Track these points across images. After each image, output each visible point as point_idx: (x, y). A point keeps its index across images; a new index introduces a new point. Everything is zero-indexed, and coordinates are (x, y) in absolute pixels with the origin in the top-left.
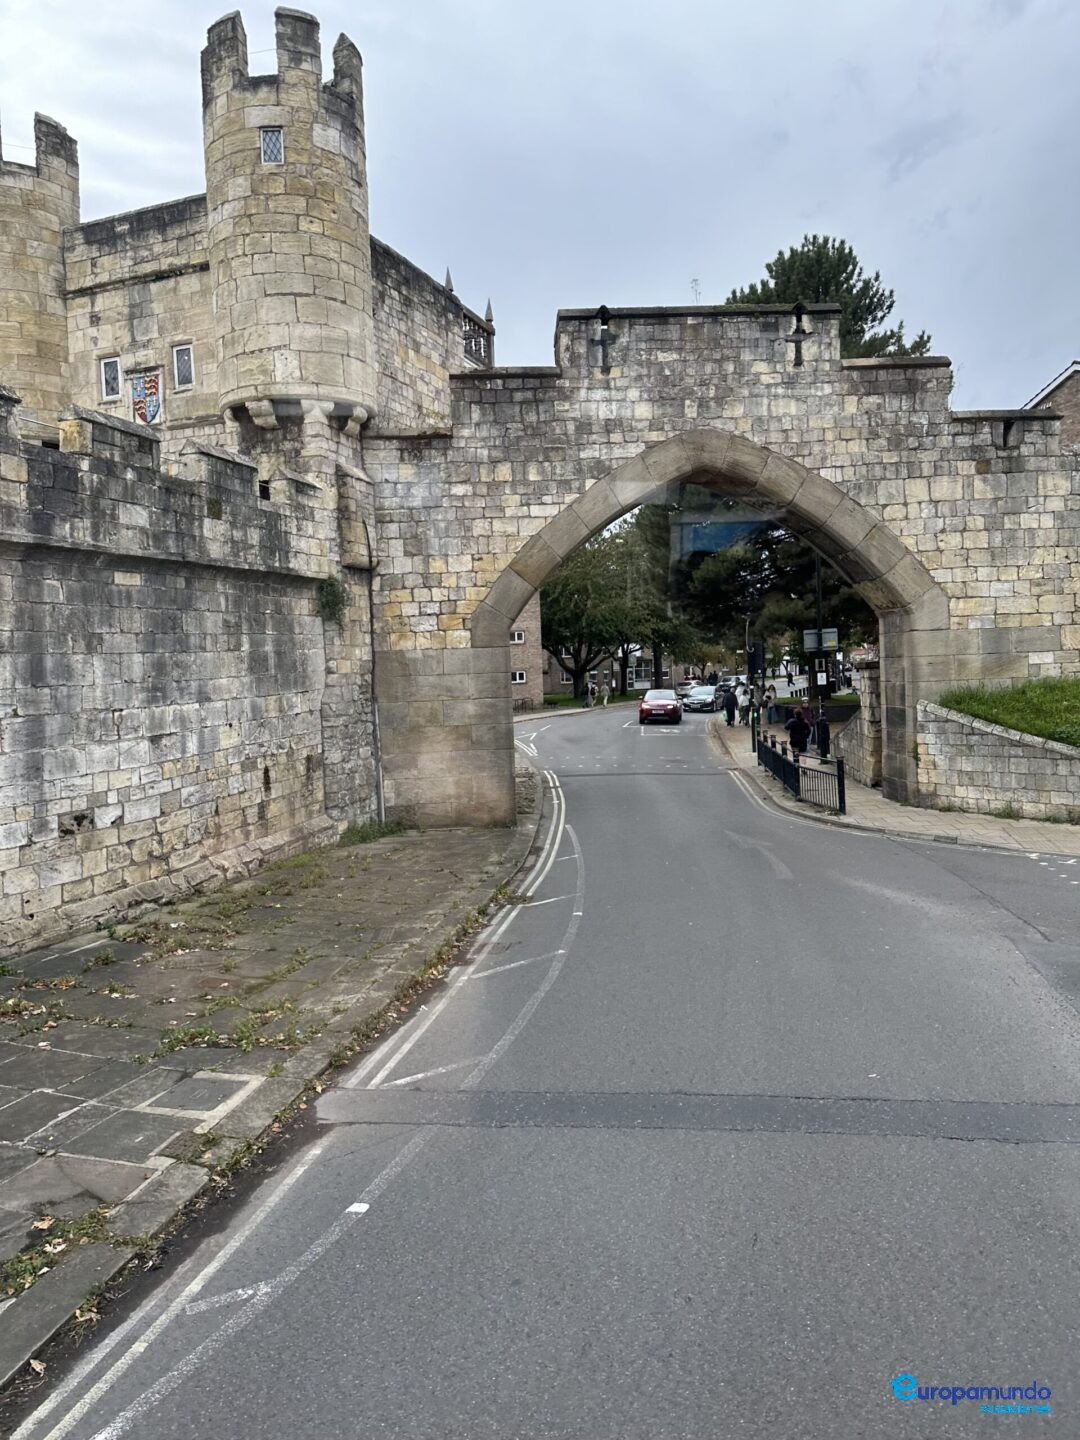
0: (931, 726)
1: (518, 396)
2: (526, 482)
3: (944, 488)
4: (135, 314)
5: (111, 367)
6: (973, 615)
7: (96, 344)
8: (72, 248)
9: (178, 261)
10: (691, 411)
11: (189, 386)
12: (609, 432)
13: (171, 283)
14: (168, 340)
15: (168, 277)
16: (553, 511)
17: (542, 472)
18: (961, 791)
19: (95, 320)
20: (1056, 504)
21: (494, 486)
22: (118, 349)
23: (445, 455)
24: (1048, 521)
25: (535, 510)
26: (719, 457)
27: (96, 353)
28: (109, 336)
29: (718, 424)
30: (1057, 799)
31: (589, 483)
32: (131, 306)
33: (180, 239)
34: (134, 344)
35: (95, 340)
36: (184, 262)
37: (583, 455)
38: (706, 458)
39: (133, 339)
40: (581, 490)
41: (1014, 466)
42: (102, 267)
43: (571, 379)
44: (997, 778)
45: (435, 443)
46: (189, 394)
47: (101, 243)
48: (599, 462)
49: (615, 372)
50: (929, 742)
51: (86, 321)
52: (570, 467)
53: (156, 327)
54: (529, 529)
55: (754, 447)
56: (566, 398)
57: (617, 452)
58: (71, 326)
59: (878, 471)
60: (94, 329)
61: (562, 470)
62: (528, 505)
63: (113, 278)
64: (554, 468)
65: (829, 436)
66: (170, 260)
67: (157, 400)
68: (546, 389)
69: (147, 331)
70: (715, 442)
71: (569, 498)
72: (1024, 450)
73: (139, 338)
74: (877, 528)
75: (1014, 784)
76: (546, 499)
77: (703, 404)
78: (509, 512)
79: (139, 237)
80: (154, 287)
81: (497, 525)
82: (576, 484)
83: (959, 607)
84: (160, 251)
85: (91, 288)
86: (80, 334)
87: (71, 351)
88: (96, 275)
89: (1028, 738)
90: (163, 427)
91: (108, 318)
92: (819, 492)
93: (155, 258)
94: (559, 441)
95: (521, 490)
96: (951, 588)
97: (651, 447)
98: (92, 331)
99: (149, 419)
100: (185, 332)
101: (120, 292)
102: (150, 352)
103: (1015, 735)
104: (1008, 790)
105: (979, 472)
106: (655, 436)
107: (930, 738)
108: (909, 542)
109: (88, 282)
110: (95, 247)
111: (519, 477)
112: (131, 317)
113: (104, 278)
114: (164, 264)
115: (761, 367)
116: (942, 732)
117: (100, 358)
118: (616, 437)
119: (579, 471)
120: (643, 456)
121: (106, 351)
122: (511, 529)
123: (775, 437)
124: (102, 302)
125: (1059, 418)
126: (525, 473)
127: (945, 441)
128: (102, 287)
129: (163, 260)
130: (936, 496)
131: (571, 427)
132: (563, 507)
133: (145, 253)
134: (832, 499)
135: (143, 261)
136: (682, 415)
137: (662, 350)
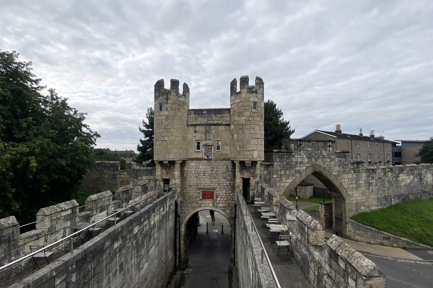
0: (350, 223)
1: (286, 156)
2: (286, 174)
3: (350, 176)
4: (207, 132)
5: (199, 143)
6: (353, 200)
7: (195, 138)
8: (190, 114)
9: (219, 122)
10: (313, 160)
11: (219, 151)
12: (300, 164)
13: (217, 127)
14: (215, 139)
15: (217, 125)
16: (291, 181)
17: (289, 172)
18: (357, 237)
19: (195, 132)
20: (364, 179)
21: (281, 175)
22: (201, 140)
23: (272, 168)
24: (363, 182)
25: (288, 181)
26: (318, 170)
27: (195, 140)
28: (198, 136)
29: (317, 163)
30: (378, 241)
31: (297, 174)
32: (206, 130)
33: (220, 117)
34: (206, 139)
35: (195, 137)
36: (221, 123)
37: (296, 169)
38: (316, 170)
39: (206, 138)
40: (296, 176)
41: (359, 172)
42: (198, 120)
43: (295, 153)
44: (365, 235)
45: (271, 166)
46: (220, 152)
47: (198, 114)
48: (299, 170)
49: (301, 152)
50: (349, 226)
51: (193, 132)
52: (294, 171)
53: (212, 136)
54: (287, 185)
55: (323, 168)
56: (293, 157)
57: (302, 168)
58: (189, 132)
59: (341, 173)
60: (195, 134)
61: (293, 172)
62: (287, 179)
63: (201, 123)
64: (291, 171)
65: (334, 166)
66: (217, 121)
67: (211, 153)
68: (290, 155)
69: (210, 136)
70: (317, 166)
71: (294, 178)
72: (360, 169)
73: (207, 138)
74: (341, 184)
75: (369, 237)
76: (290, 178)
77: (315, 159)
78: (283, 181)
79: (209, 115)
80: (212, 127)
81: (281, 184)
82: (295, 175)
83: (352, 199)
84: (215, 119)
85: (195, 125)
86: (191, 134)
87: (188, 138)
88: (197, 121)
89: (372, 228)
90: (213, 159)
91: (199, 132)
92: (333, 177)
93: (214, 120)
94: (292, 166)
95: (286, 176)
96: (351, 195)
97: (307, 167)
98: (195, 135)
99: (209, 157)
100: (220, 138)
101: (203, 127)
102: (210, 142)
103: (370, 228)
104: (368, 238)
105: (354, 173)
106: (308, 165)
107: (350, 226)
108: (345, 186)
109: (194, 123)
110: (197, 115)
111: (285, 173)
112: (206, 133)
113: (199, 123)
114: (216, 122)
115: (324, 152)
116: (352, 225)
117: (196, 141)
118: (302, 165)
119: (295, 172)
120: (306, 169)
121: (198, 140)
122: (284, 185)
123: (326, 166)
124: (197, 128)
125: (364, 163)
126: (286, 173)
127: (350, 167)
128: (199, 125)
129: (215, 121)
130: (349, 177)
131: (294, 163)
132: (293, 180)
133: (211, 119)
134: (334, 178)
135: (210, 120)
136: (312, 161)
137: (309, 148)
